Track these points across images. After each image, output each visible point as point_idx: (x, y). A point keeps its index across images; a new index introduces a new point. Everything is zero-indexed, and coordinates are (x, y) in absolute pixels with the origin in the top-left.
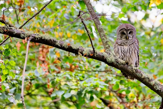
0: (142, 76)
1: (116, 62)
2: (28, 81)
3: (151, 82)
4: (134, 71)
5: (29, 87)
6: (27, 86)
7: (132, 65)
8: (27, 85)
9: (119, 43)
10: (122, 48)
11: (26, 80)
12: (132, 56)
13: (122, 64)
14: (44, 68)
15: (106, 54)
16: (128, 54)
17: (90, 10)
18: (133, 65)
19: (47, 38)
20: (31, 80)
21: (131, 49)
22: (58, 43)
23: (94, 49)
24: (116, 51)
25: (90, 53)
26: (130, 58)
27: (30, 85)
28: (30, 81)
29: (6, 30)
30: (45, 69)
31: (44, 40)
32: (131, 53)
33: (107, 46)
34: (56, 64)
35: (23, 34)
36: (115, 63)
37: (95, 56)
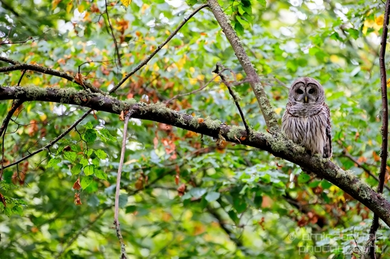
0: (336, 173)
1: (289, 149)
2: (138, 171)
3: (354, 185)
4: (322, 165)
5: (140, 182)
6: (137, 181)
7: (317, 155)
8: (137, 179)
9: (291, 113)
10: (299, 120)
11: (136, 169)
12: (315, 137)
13: (300, 153)
14: (168, 147)
15: (271, 136)
16: (308, 133)
17: (240, 55)
18: (321, 155)
19: (161, 110)
20: (144, 170)
21: (314, 124)
22: (181, 118)
23: (247, 127)
24: (286, 126)
25: (240, 135)
26: (312, 142)
27: (142, 178)
28: (142, 172)
29: (85, 99)
30: (169, 150)
31: (156, 113)
32: (314, 131)
33: (272, 121)
34: (191, 139)
35: (116, 104)
36: (287, 152)
37: (250, 140)
